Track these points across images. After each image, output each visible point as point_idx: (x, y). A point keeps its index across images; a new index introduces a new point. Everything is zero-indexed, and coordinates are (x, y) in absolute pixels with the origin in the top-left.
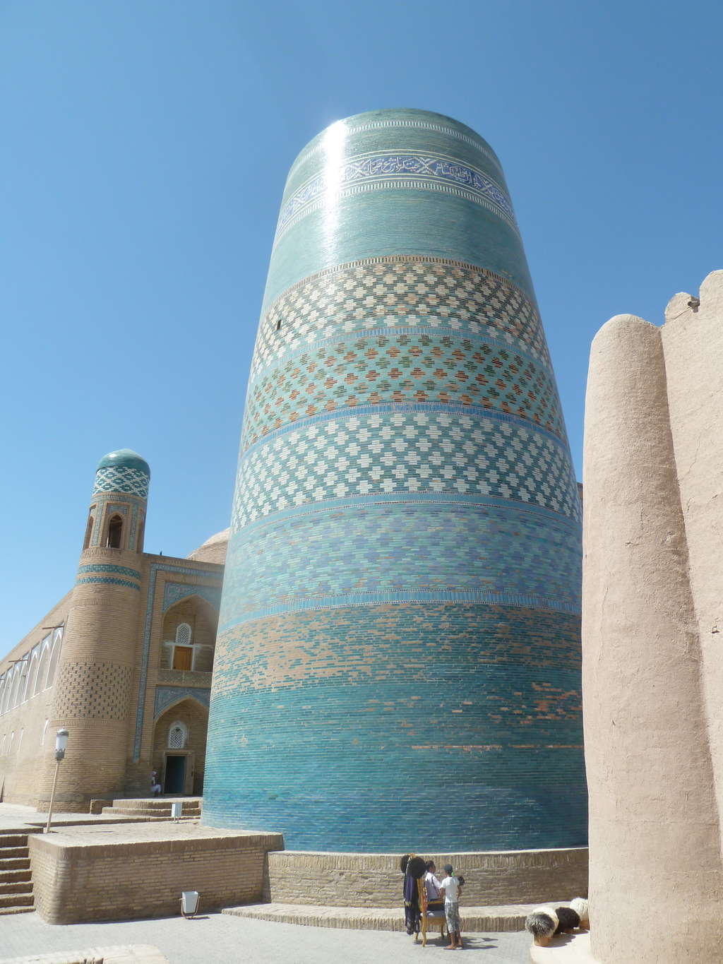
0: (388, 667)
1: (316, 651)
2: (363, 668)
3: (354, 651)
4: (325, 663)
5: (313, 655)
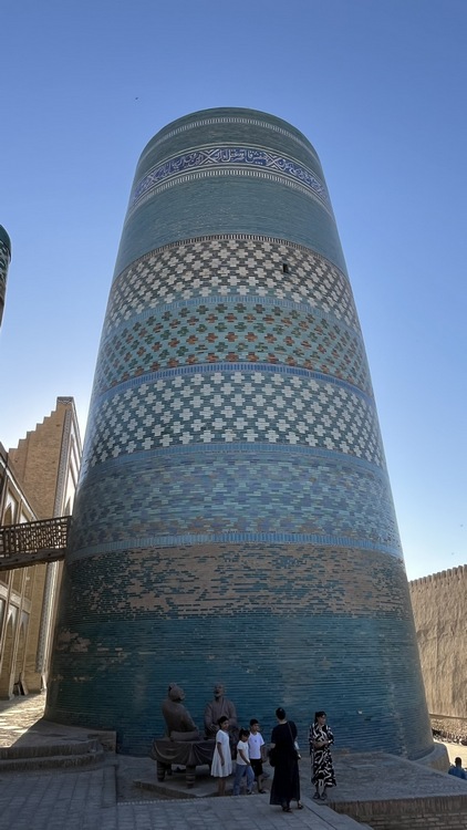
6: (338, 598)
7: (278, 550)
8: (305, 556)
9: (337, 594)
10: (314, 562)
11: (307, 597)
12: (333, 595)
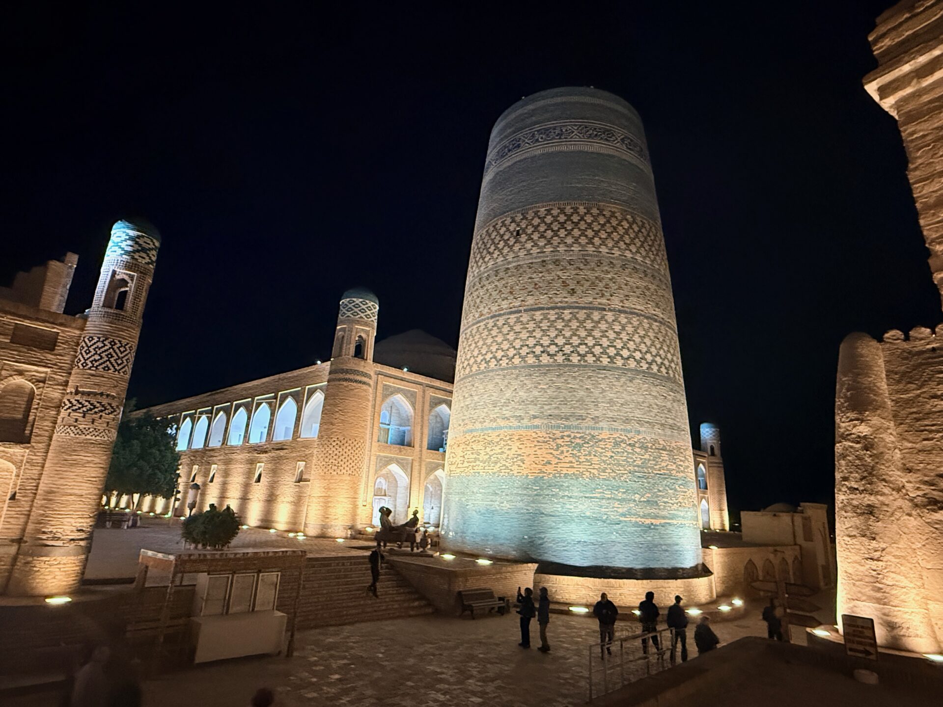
0: (607, 471)
1: (561, 457)
2: (593, 471)
3: (587, 459)
4: (568, 465)
5: (559, 459)
6: (519, 466)
7: (486, 437)
8: (501, 440)
9: (520, 463)
10: (505, 443)
11: (499, 465)
12: (516, 463)
